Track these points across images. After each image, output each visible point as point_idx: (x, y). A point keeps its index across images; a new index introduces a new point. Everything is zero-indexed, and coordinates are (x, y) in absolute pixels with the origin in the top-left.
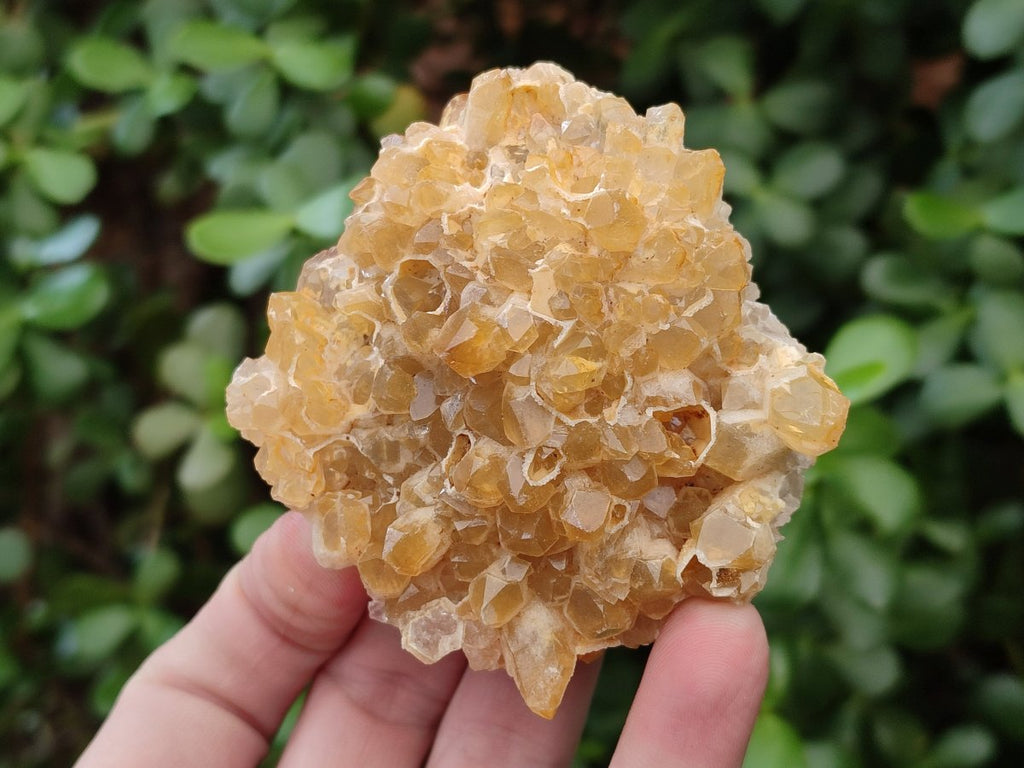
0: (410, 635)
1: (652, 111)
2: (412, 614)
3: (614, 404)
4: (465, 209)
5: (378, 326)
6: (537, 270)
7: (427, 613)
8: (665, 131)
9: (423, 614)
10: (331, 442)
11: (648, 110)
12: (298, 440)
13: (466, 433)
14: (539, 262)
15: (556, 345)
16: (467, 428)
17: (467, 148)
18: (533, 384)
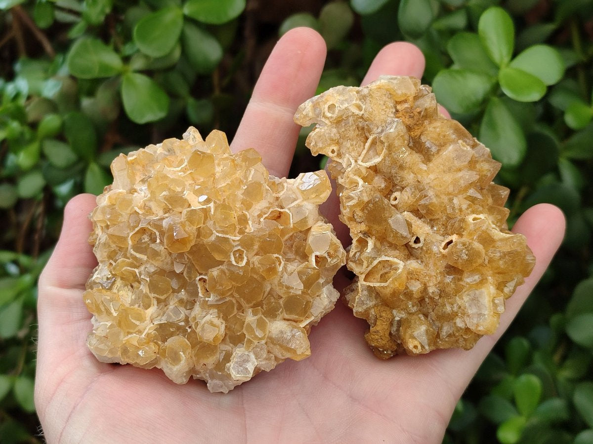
0: (234, 373)
1: (184, 135)
2: (228, 365)
3: (248, 227)
4: (141, 202)
5: (137, 271)
6: (186, 195)
7: (234, 359)
8: (194, 137)
9: (233, 361)
10: (147, 330)
11: (183, 135)
12: (135, 335)
13: (201, 277)
14: (184, 193)
15: (212, 213)
16: (201, 274)
17: (125, 191)
18: (214, 232)
